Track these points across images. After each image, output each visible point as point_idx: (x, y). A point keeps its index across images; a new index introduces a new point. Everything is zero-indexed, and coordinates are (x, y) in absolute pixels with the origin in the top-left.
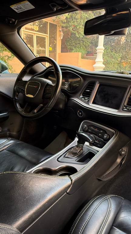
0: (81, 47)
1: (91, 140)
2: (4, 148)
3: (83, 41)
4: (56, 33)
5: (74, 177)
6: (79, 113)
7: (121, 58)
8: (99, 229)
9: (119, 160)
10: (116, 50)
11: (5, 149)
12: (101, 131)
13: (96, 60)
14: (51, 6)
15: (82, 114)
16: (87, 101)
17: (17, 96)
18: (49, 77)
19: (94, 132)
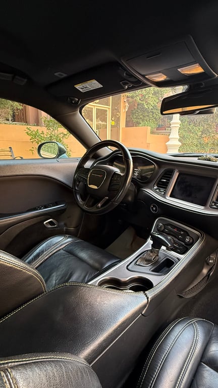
0: (150, 119)
1: (170, 245)
2: (60, 248)
3: (153, 112)
4: (119, 104)
5: (151, 294)
6: (152, 208)
7: (202, 132)
8: (184, 366)
9: (205, 271)
10: (195, 123)
11: (62, 249)
12: (182, 233)
13: (170, 137)
14: (122, 84)
15: (156, 209)
16: (163, 193)
17: (78, 186)
18: (115, 163)
19: (172, 233)
